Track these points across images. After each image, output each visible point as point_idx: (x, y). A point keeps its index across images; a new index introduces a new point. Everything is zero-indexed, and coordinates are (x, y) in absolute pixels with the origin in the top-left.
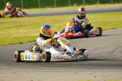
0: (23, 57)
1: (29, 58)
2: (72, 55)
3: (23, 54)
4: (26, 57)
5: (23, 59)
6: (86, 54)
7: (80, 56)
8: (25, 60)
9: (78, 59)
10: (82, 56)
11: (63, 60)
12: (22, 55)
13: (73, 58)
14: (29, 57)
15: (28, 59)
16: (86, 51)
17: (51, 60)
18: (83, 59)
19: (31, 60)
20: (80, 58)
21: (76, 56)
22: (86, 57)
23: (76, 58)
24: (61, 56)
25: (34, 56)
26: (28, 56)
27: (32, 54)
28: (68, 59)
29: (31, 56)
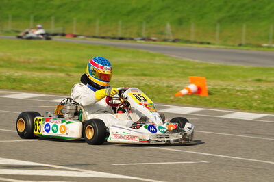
0: (38, 127)
1: (55, 132)
2: (158, 132)
3: (40, 120)
4: (47, 128)
5: (40, 131)
6: (189, 133)
7: (176, 134)
8: (46, 134)
9: (172, 142)
10: (179, 136)
11: (137, 141)
12: (37, 122)
13: (159, 140)
14: (55, 128)
15: (51, 133)
16: (188, 125)
17: (108, 140)
18: (183, 142)
19: (59, 134)
20: (175, 140)
21: (167, 134)
22: (188, 140)
23: (166, 140)
24: (133, 132)
25: (67, 126)
26: (51, 125)
27: (63, 122)
28: (148, 141)
29: (59, 125)
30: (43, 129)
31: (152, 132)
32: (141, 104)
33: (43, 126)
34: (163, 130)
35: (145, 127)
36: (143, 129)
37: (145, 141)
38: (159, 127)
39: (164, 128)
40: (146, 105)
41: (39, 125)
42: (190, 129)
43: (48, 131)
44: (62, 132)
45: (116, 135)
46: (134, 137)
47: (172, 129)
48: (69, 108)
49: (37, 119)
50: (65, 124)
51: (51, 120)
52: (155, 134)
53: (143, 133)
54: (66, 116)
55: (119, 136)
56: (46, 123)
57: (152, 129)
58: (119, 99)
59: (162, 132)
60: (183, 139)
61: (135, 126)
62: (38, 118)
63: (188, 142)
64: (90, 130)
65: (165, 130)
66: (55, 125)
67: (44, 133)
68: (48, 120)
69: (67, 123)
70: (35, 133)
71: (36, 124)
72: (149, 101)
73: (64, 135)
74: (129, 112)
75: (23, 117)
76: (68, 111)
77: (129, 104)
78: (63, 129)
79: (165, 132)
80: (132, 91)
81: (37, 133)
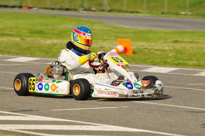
0: (33, 86)
1: (47, 90)
2: (134, 89)
3: (34, 80)
4: (40, 86)
5: (34, 90)
6: (160, 88)
7: (149, 90)
8: (39, 91)
9: (146, 97)
10: (152, 91)
11: (117, 96)
12: (31, 82)
13: (135, 95)
14: (47, 87)
15: (44, 91)
16: (158, 82)
17: (93, 95)
18: (155, 96)
19: (50, 91)
20: (149, 95)
21: (141, 90)
22: (159, 94)
23: (141, 94)
24: (113, 89)
25: (57, 85)
26: (44, 84)
27: (54, 81)
28: (126, 96)
29: (50, 84)
30: (36, 88)
31: (129, 88)
32: (118, 65)
33: (36, 85)
34: (138, 86)
35: (123, 84)
36: (121, 86)
37: (124, 96)
38: (135, 84)
39: (139, 85)
40: (123, 66)
41: (33, 84)
42: (160, 85)
43: (41, 89)
44: (53, 90)
45: (99, 92)
46: (115, 93)
47: (145, 85)
48: (57, 69)
49: (31, 80)
50: (55, 83)
51: (43, 80)
52: (131, 90)
53: (122, 90)
54: (55, 76)
55: (102, 92)
56: (39, 83)
57: (130, 86)
58: (100, 62)
59: (137, 88)
60: (155, 94)
61: (114, 83)
62: (32, 78)
63: (159, 96)
64: (77, 88)
65: (140, 87)
66: (47, 84)
67: (37, 91)
68: (40, 80)
69: (57, 82)
70: (30, 91)
71: (30, 84)
72: (125, 63)
73: (55, 93)
74: (108, 72)
75: (19, 77)
76: (57, 72)
77: (108, 65)
78: (53, 88)
79: (140, 88)
80: (111, 55)
81: (32, 91)
